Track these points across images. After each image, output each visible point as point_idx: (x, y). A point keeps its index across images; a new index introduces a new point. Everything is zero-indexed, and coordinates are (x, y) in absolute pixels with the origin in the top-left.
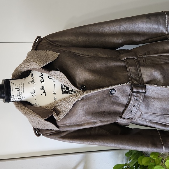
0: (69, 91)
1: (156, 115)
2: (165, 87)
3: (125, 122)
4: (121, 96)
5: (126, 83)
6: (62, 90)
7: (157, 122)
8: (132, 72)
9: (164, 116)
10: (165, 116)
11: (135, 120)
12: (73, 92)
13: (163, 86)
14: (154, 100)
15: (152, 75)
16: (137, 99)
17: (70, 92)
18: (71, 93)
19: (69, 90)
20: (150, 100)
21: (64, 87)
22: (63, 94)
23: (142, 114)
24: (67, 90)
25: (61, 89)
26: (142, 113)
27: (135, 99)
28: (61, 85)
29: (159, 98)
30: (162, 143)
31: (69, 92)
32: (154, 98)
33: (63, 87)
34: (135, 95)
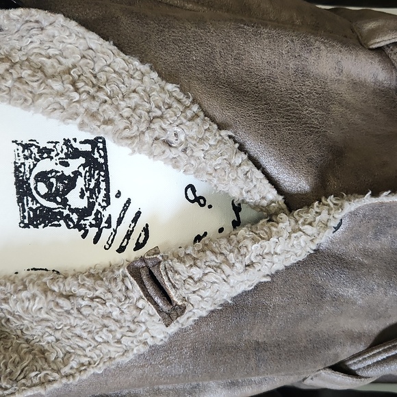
0: (66, 212)
6: (20, 200)
12: (91, 219)
17: (75, 217)
18: (79, 226)
19: (65, 203)
21: (32, 181)
22: (26, 226)
24: (52, 205)
25: (15, 197)
28: (17, 169)
31: (67, 219)
33: (26, 182)
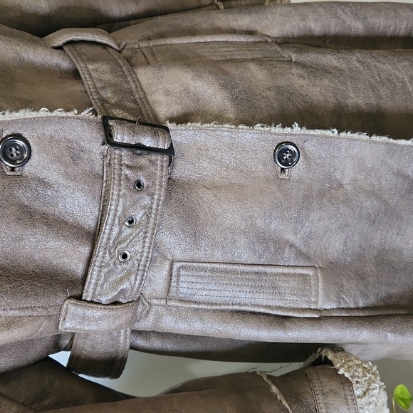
1: (234, 272)
2: (245, 127)
3: (104, 325)
4: (62, 181)
5: (79, 113)
7: (244, 308)
8: (100, 80)
9: (266, 273)
10: (272, 274)
11: (151, 317)
13: (240, 127)
14: (215, 196)
15: (187, 91)
16: (139, 184)
20: (198, 196)
23: (174, 273)
26: (176, 265)
27: (127, 179)
29: (231, 185)
30: (284, 403)
32: (214, 187)
34: (125, 161)
